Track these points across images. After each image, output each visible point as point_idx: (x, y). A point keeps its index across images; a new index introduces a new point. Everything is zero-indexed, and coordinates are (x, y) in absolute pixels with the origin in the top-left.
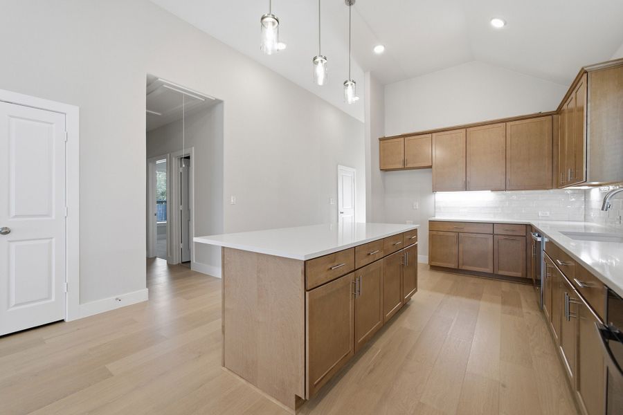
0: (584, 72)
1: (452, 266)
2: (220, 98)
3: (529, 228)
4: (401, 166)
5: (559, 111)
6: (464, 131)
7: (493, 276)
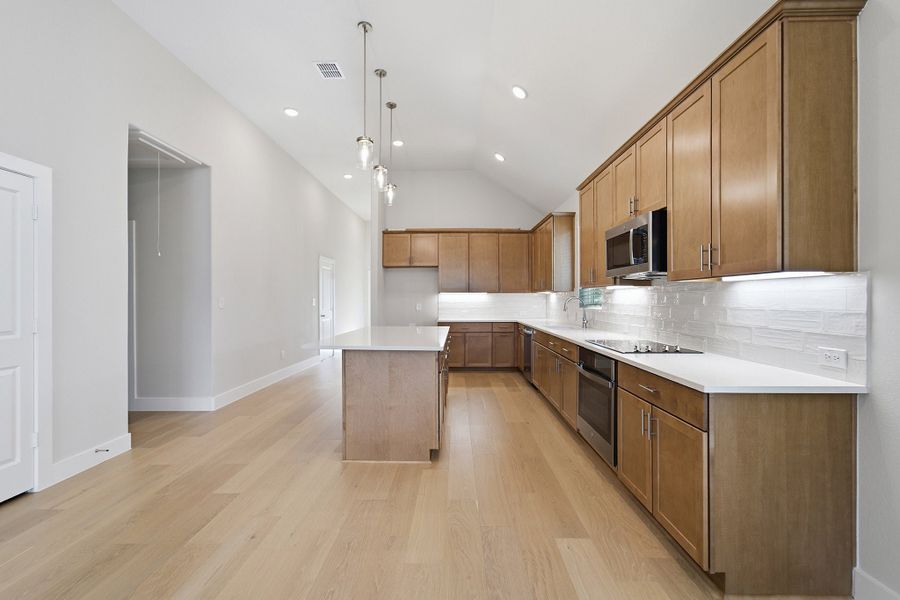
0: (551, 216)
1: (459, 365)
2: (207, 163)
3: (517, 324)
4: (408, 265)
5: (533, 231)
6: (466, 235)
7: (493, 369)
